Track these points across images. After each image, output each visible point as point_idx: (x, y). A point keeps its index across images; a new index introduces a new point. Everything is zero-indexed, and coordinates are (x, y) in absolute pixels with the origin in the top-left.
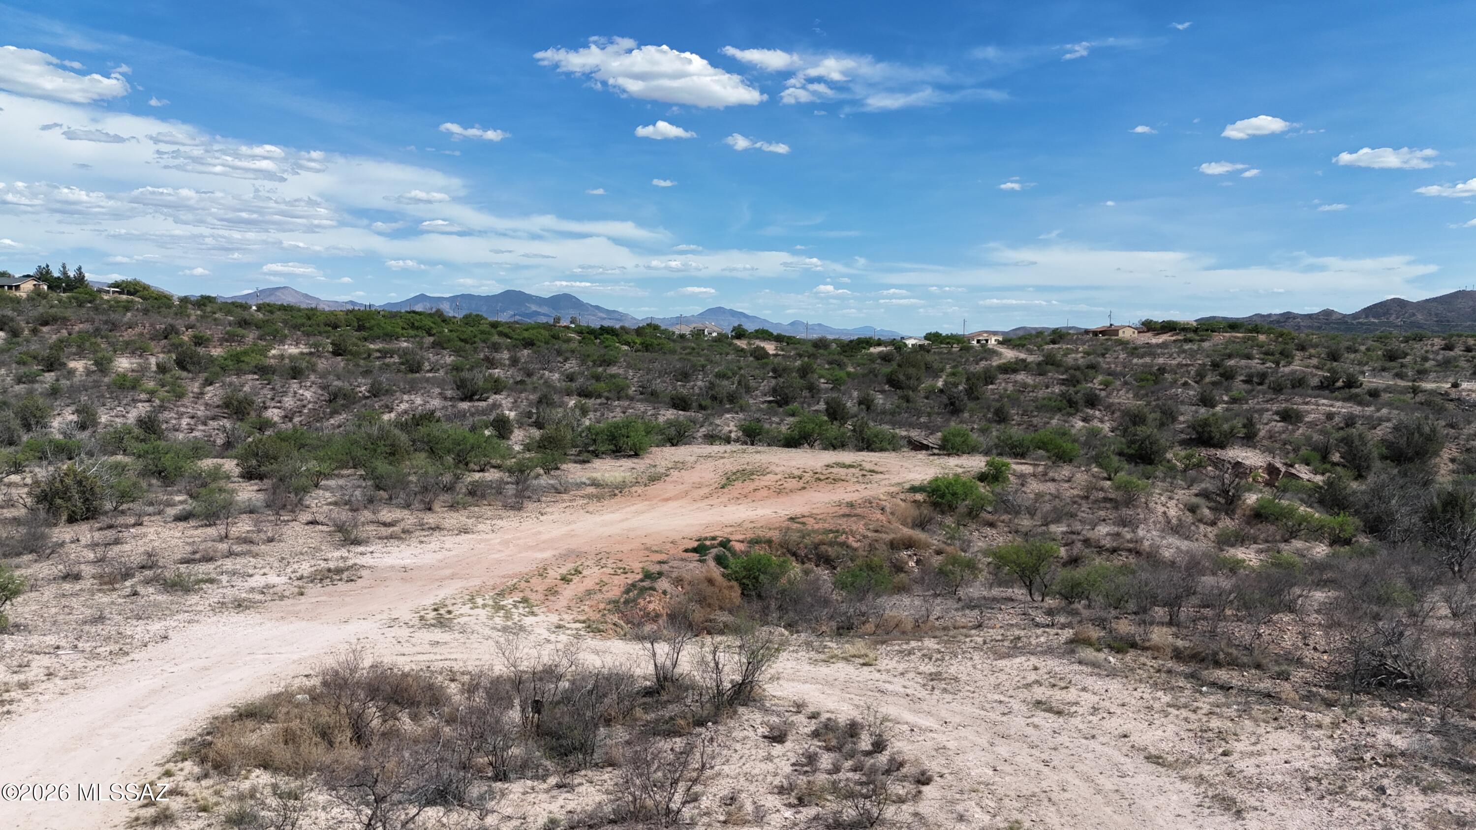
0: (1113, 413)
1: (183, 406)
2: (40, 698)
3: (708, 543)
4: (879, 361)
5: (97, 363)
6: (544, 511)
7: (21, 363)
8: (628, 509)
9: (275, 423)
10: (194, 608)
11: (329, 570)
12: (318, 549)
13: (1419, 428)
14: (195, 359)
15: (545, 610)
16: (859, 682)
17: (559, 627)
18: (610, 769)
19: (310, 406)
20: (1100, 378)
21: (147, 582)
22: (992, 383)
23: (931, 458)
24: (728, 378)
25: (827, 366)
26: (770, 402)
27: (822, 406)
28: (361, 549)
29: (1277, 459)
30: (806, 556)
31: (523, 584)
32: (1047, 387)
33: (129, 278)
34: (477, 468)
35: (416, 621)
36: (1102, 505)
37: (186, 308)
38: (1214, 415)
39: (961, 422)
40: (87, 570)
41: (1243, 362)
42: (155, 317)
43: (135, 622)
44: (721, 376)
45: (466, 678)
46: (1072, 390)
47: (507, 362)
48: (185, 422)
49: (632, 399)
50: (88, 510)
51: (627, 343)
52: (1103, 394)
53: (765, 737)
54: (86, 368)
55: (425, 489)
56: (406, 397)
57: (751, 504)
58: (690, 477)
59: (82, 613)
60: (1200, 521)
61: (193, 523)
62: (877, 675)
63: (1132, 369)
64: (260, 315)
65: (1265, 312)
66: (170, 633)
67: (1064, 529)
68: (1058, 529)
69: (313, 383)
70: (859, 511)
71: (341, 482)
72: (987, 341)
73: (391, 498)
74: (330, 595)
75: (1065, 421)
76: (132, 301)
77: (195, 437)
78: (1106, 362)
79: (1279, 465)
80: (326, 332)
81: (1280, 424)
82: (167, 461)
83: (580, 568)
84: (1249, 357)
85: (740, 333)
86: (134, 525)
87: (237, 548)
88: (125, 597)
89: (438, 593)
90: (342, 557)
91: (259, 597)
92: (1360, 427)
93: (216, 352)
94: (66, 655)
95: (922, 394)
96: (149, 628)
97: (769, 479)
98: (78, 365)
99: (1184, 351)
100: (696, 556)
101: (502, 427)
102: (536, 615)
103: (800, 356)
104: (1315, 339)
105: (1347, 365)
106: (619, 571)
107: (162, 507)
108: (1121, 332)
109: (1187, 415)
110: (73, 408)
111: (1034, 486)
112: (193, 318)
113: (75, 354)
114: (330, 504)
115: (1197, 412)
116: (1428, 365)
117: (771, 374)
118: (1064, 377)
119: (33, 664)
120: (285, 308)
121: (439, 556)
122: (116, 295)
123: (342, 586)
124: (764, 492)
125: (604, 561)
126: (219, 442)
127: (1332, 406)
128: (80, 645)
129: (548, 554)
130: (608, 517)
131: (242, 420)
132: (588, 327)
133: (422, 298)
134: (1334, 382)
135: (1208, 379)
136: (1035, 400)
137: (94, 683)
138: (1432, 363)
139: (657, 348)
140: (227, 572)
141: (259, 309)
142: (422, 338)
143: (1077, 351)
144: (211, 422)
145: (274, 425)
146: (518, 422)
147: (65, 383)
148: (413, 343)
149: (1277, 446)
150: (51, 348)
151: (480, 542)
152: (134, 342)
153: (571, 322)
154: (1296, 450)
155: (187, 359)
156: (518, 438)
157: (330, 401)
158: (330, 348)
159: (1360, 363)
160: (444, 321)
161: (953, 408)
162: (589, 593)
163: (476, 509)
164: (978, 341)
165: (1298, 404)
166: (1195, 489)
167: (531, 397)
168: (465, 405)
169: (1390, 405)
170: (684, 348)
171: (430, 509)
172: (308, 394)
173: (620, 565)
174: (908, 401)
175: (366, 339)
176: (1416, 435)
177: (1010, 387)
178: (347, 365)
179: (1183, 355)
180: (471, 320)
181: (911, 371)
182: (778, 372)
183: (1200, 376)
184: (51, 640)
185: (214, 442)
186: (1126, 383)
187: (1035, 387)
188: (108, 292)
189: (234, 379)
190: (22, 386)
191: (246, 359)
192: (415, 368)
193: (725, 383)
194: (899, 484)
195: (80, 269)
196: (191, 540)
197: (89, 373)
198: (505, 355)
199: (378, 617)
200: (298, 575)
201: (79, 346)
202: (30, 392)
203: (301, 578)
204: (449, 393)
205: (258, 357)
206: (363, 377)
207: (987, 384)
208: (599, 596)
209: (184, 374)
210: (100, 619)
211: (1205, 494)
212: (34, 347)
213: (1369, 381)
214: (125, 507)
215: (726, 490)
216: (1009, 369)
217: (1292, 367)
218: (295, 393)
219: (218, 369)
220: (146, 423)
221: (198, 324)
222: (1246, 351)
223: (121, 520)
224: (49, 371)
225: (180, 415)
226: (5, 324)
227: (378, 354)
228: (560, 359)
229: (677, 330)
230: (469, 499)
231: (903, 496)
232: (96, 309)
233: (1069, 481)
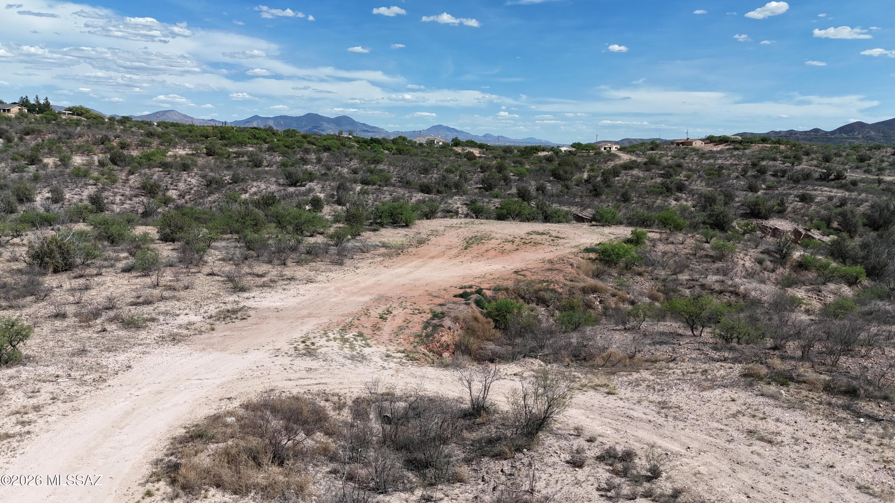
0: (693, 195)
1: (116, 188)
2: (49, 419)
3: (469, 290)
4: (544, 161)
5: (61, 160)
6: (357, 266)
7: (14, 159)
8: (410, 265)
9: (174, 199)
10: (145, 341)
11: (228, 311)
12: (218, 295)
13: (887, 206)
14: (122, 158)
15: (375, 342)
16: (610, 408)
17: (388, 356)
18: (458, 484)
19: (195, 189)
20: (684, 173)
21: (111, 320)
22: (618, 176)
23: (592, 227)
24: (453, 172)
25: (512, 164)
26: (480, 188)
27: (514, 190)
28: (246, 295)
29: (800, 226)
30: (530, 299)
31: (356, 322)
32: (652, 179)
33: (77, 105)
34: (308, 234)
35: (292, 351)
36: (705, 259)
37: (114, 124)
38: (758, 197)
39: (601, 202)
40: (70, 310)
41: (771, 163)
42: (95, 130)
43: (107, 354)
44: (449, 171)
45: (336, 399)
46: (668, 181)
47: (315, 161)
48: (118, 198)
49: (394, 186)
50: (66, 264)
51: (388, 149)
52: (687, 183)
53: (567, 462)
54: (54, 163)
55: (280, 251)
56: (255, 184)
57: (487, 261)
58: (444, 241)
59: (71, 347)
60: (765, 269)
61: (134, 274)
62: (621, 403)
63: (702, 167)
64: (160, 130)
65: (777, 130)
66: (132, 363)
67: (687, 277)
68: (684, 277)
69: (196, 174)
70: (557, 266)
71: (224, 244)
72: (610, 148)
73: (258, 256)
74: (232, 330)
75: (665, 201)
76: (80, 120)
77: (125, 208)
78: (687, 162)
79: (801, 230)
80: (202, 140)
81: (800, 203)
82: (114, 230)
83: (390, 309)
84: (775, 159)
85: (457, 143)
86: (97, 275)
87: (166, 294)
88: (98, 332)
89: (302, 328)
90: (235, 301)
91: (185, 332)
92: (849, 206)
93: (135, 153)
94: (64, 382)
95: (574, 183)
96: (117, 358)
97: (493, 243)
98: (50, 161)
99: (734, 156)
100: (462, 300)
101: (317, 204)
102: (371, 347)
103: (496, 158)
104: (815, 148)
105: (836, 165)
106: (417, 311)
107: (113, 262)
108: (694, 143)
109: (740, 197)
110: (48, 189)
111: (661, 247)
112: (118, 131)
113: (47, 154)
114: (220, 260)
115: (746, 195)
116: (884, 165)
117: (479, 170)
118: (662, 172)
119: (42, 391)
120: (174, 125)
121: (298, 300)
122: (70, 116)
123: (239, 323)
124: (492, 253)
125: (404, 304)
126: (140, 211)
127: (831, 192)
128: (72, 374)
129: (367, 298)
130: (399, 270)
131: (153, 197)
132: (363, 138)
133: (256, 118)
134: (829, 176)
135: (749, 174)
136: (645, 187)
137: (85, 405)
138: (887, 163)
139: (406, 152)
140: (163, 313)
141: (158, 125)
142: (261, 144)
143: (667, 155)
144: (134, 199)
145: (174, 200)
146: (326, 201)
147: (42, 172)
148: (255, 148)
149: (799, 217)
150: (32, 150)
151: (322, 288)
152: (83, 146)
153: (350, 134)
154: (811, 220)
155: (117, 158)
156: (327, 212)
157: (208, 186)
158: (205, 151)
159: (843, 164)
160: (273, 134)
161: (596, 193)
162: (401, 328)
163: (314, 264)
164: (605, 148)
165: (810, 190)
166: (761, 249)
167: (332, 184)
168: (291, 189)
169: (866, 191)
170: (423, 152)
171: (285, 264)
172: (194, 181)
173: (415, 306)
174: (567, 188)
175: (226, 145)
176: (886, 211)
177: (629, 179)
178: (216, 162)
179: (733, 158)
180: (290, 133)
181: (568, 168)
182: (483, 169)
183: (745, 171)
184: (52, 370)
185: (137, 211)
186: (700, 176)
187: (644, 179)
188: (65, 114)
189: (147, 170)
190: (16, 174)
191: (153, 158)
192: (258, 164)
193: (451, 175)
194: (576, 246)
195: (46, 99)
196: (134, 287)
197: (56, 166)
198: (313, 157)
199: (267, 348)
200: (209, 314)
201: (49, 149)
202: (21, 178)
203: (211, 317)
204: (281, 181)
205: (162, 157)
206: (227, 170)
207: (614, 177)
208: (407, 331)
209: (116, 167)
210: (83, 352)
211: (766, 252)
212: (21, 149)
213: (851, 175)
214: (89, 262)
215: (468, 251)
216: (628, 167)
217: (801, 166)
218: (186, 180)
219: (136, 164)
220: (94, 199)
221: (122, 135)
222: (773, 156)
223: (88, 271)
224: (31, 165)
225: (115, 194)
226: (2, 134)
227: (235, 155)
228: (347, 159)
229: (418, 140)
230: (309, 257)
231: (581, 255)
232: (58, 124)
233: (682, 244)
